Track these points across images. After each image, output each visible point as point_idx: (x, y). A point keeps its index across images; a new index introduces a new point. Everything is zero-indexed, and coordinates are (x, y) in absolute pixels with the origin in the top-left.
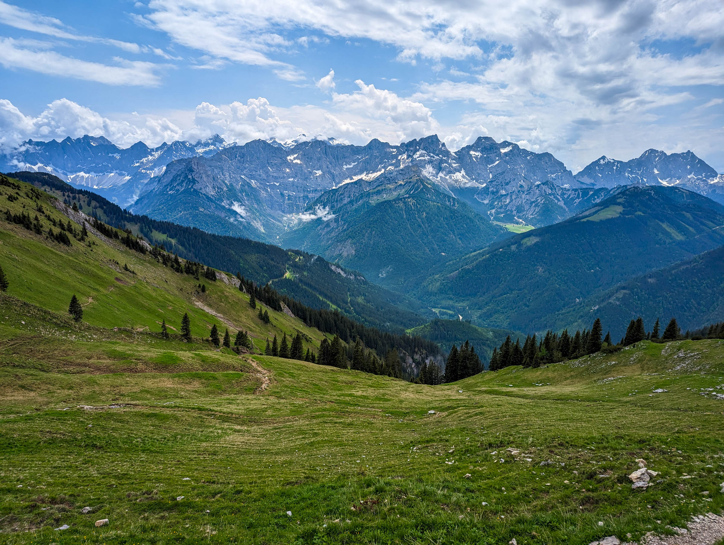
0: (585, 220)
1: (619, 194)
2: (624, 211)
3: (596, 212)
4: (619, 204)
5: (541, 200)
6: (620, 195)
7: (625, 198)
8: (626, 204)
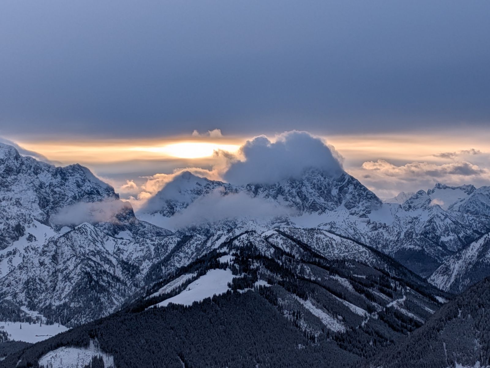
0: (165, 304)
1: (222, 246)
2: (234, 280)
3: (185, 286)
4: (224, 266)
5: (76, 267)
6: (225, 249)
7: (233, 255)
8: (237, 266)
